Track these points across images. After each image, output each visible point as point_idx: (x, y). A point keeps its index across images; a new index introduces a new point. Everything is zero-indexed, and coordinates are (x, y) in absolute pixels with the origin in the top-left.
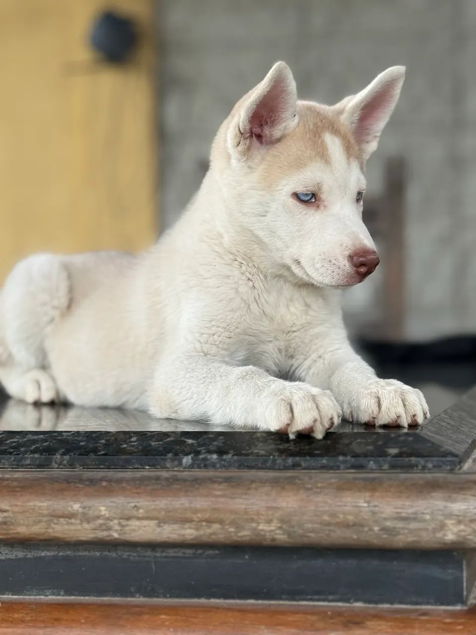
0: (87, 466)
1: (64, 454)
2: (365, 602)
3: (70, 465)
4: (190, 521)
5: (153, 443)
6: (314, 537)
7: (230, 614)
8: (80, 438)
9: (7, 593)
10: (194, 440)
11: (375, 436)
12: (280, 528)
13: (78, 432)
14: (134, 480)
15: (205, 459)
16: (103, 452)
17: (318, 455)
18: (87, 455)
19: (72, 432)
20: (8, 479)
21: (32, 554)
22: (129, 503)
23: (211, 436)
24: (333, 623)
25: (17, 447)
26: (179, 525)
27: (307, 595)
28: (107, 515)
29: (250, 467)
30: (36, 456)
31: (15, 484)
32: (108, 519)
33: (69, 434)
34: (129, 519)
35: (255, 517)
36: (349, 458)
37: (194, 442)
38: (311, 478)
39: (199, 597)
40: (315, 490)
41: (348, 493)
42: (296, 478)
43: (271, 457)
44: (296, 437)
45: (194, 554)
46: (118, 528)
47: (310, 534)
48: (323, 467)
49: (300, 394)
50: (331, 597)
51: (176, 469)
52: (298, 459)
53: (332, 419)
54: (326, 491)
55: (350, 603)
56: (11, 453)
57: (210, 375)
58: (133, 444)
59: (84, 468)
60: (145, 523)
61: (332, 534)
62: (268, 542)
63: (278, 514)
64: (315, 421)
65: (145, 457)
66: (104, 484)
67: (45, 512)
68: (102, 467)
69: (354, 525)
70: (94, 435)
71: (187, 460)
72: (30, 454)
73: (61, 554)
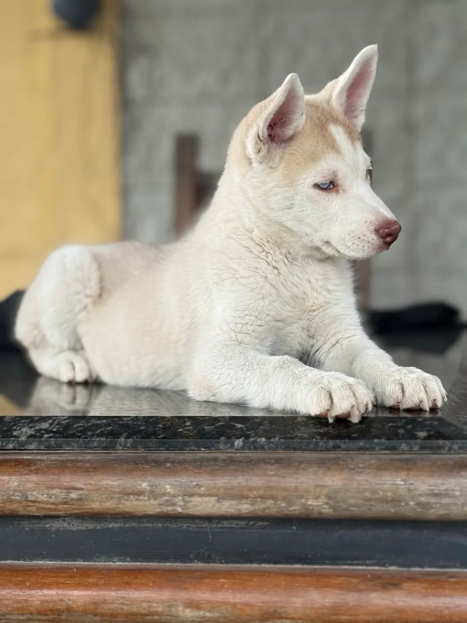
0: (148, 448)
1: (127, 437)
2: (399, 565)
3: (133, 448)
4: (247, 497)
5: (206, 428)
6: (356, 511)
7: (282, 578)
8: (139, 423)
9: (79, 560)
10: (242, 424)
11: (404, 421)
12: (327, 503)
13: (136, 417)
14: (195, 461)
15: (254, 442)
16: (163, 436)
17: (355, 438)
18: (148, 438)
19: (132, 417)
20: (81, 461)
21: (101, 526)
22: (191, 482)
23: (257, 420)
24: (373, 585)
25: (84, 431)
26: (237, 501)
27: (347, 560)
28: (172, 493)
29: (295, 449)
30: (103, 439)
31: (88, 465)
32: (174, 496)
33: (129, 419)
34: (191, 495)
35: (305, 494)
36: (383, 441)
37: (243, 426)
38: (352, 459)
39: (252, 562)
40: (357, 470)
41: (387, 472)
42: (339, 459)
43: (314, 440)
44: (334, 421)
45: (246, 525)
46: (181, 503)
47: (353, 509)
48: (360, 449)
49: (339, 383)
50: (368, 562)
51: (228, 451)
52: (338, 441)
53: (367, 405)
54: (367, 471)
55: (386, 567)
56: (79, 437)
57: (247, 363)
58: (188, 428)
59: (146, 450)
60: (207, 499)
61: (373, 508)
62: (315, 515)
63: (325, 491)
64: (353, 407)
65: (202, 440)
66: (168, 465)
67: (117, 490)
68: (162, 449)
69: (392, 500)
70: (151, 420)
71: (238, 443)
72: (97, 438)
73: (127, 525)
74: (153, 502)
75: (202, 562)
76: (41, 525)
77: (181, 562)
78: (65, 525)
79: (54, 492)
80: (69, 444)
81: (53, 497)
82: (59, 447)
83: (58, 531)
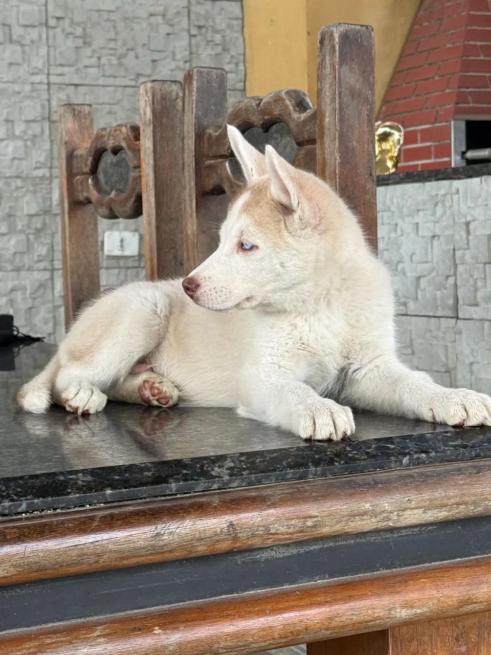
0: (335, 474)
3: (322, 475)
4: (446, 505)
15: (418, 458)
18: (332, 465)
21: (304, 549)
22: (404, 498)
28: (390, 510)
30: (293, 470)
32: (391, 512)
34: (404, 510)
37: (394, 446)
46: (395, 518)
60: (416, 511)
67: (346, 514)
71: (405, 460)
73: (325, 546)
74: (374, 520)
75: (386, 569)
76: (251, 557)
77: (370, 571)
78: (273, 553)
79: (293, 522)
80: (268, 478)
81: (292, 527)
82: (259, 481)
83: (267, 560)
